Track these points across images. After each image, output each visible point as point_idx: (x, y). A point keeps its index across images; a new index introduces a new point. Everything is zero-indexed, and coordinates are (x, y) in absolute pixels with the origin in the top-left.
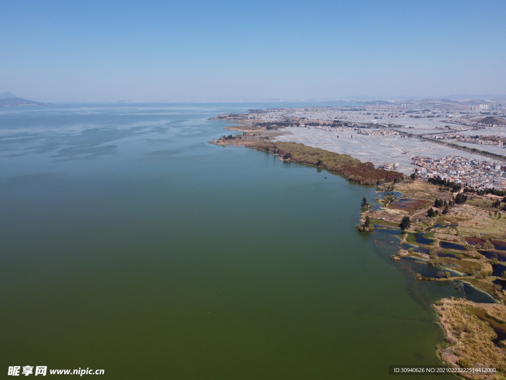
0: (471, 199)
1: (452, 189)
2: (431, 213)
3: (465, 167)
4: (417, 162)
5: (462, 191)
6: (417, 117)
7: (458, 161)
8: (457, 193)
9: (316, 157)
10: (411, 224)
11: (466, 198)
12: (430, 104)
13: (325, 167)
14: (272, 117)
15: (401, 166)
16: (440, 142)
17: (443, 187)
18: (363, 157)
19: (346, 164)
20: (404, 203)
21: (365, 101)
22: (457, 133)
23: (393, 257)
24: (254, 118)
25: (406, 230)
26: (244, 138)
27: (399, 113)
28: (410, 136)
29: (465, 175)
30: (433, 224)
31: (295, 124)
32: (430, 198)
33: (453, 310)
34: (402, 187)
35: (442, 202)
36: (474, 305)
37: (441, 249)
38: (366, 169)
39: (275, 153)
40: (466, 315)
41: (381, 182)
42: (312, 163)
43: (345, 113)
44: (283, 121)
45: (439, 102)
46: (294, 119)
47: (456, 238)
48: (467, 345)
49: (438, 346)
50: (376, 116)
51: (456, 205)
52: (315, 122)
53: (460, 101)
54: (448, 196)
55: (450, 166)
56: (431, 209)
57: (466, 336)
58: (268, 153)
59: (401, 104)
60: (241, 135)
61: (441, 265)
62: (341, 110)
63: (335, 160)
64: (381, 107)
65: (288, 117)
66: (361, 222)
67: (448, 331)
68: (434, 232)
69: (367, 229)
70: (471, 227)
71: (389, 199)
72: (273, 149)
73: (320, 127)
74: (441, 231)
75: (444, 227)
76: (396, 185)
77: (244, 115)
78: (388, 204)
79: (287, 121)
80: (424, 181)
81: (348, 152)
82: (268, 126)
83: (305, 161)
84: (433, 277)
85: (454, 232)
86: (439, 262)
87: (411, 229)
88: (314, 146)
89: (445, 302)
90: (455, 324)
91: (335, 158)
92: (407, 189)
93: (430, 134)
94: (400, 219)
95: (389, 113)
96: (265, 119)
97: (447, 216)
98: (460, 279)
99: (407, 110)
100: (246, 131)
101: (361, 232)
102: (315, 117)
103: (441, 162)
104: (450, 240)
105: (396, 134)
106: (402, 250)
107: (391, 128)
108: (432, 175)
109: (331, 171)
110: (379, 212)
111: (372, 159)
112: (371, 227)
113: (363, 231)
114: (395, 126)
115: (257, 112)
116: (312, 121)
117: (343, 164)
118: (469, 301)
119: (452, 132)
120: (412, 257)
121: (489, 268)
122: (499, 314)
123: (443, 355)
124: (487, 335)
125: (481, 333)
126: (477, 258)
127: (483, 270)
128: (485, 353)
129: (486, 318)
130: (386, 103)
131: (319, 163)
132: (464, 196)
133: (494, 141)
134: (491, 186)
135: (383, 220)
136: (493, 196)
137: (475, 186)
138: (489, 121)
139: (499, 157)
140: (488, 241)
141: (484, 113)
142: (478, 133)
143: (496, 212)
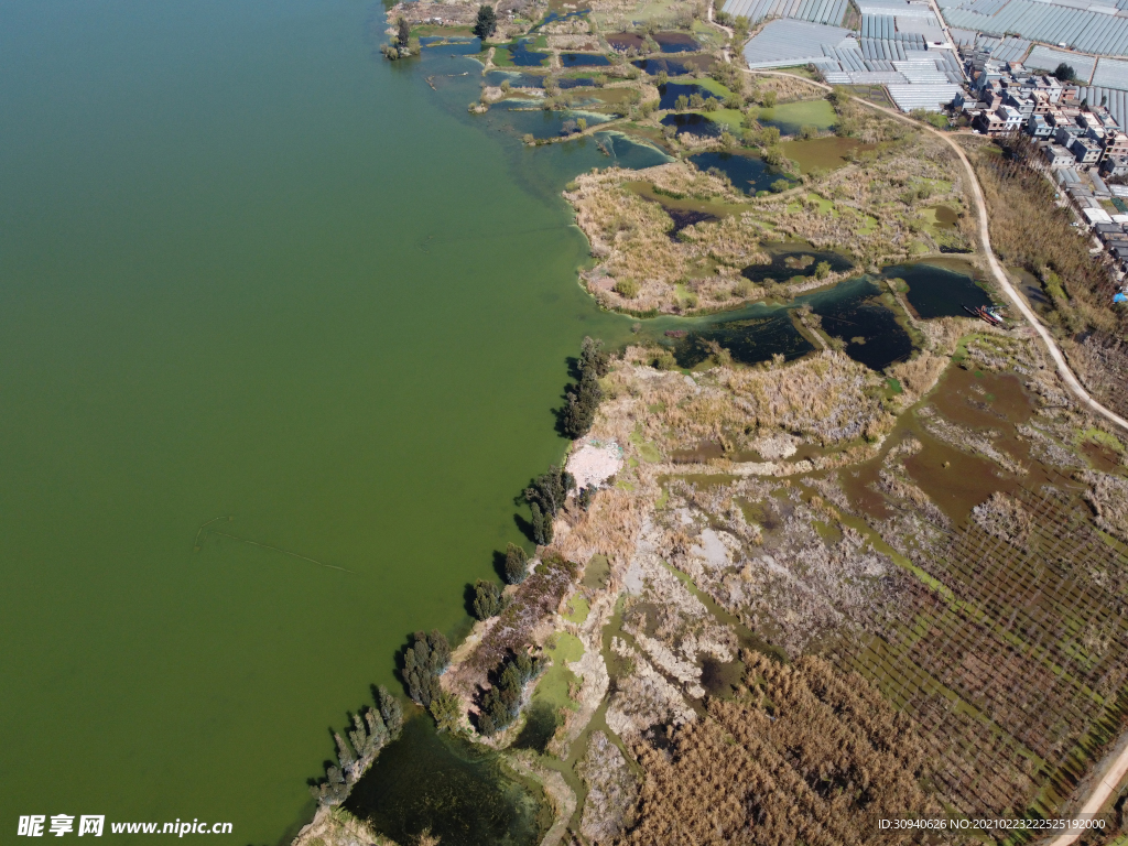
10: (498, 22)
23: (473, 108)
25: (489, 40)
30: (541, 15)
33: (598, 195)
36: (633, 175)
37: (565, 71)
40: (622, 199)
47: (590, 40)
48: (627, 253)
49: (580, 268)
57: (624, 238)
61: (568, 106)
66: (390, 36)
67: (594, 237)
68: (547, 34)
69: (406, 52)
70: (616, 10)
74: (558, 29)
85: (585, 27)
86: (563, 101)
87: (500, 36)
89: (583, 182)
90: (604, 220)
94: (473, 15)
98: (604, 129)
101: (394, 61)
104: (580, 48)
106: (488, 89)
112: (414, 44)
113: (399, 57)
118: (623, 170)
121: (652, 95)
122: (675, 183)
123: (589, 283)
124: (657, 225)
125: (649, 225)
126: (632, 78)
127: (643, 100)
128: (656, 259)
129: (655, 196)
135: (437, 22)
140: (648, 36)
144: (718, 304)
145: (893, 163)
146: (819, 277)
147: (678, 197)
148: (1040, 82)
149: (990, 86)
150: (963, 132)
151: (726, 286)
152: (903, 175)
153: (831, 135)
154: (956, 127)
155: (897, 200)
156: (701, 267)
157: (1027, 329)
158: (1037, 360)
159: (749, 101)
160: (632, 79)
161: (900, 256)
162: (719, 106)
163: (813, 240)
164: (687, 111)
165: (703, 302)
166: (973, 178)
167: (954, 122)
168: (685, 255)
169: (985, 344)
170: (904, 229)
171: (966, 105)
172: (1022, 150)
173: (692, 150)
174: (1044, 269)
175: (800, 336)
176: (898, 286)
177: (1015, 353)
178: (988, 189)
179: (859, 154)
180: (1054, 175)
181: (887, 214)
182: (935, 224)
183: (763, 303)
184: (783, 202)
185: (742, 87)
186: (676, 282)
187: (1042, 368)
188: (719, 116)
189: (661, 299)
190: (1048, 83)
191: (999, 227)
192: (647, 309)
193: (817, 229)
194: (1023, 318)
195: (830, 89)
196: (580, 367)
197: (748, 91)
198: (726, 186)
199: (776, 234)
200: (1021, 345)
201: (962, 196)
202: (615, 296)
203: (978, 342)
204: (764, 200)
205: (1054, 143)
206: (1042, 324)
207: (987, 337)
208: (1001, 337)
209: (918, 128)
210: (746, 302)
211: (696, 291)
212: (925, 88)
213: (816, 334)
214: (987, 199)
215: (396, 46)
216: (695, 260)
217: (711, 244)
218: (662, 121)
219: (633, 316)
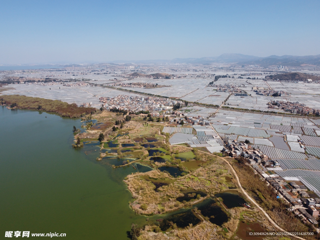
0: (133, 118)
1: (123, 114)
2: (114, 129)
3: (128, 100)
4: (102, 100)
5: (128, 114)
6: (98, 74)
7: (123, 97)
8: (126, 116)
9: (36, 103)
10: (105, 137)
11: (130, 117)
12: (104, 66)
13: (44, 110)
15: (93, 104)
16: (113, 88)
17: (118, 113)
18: (70, 100)
19: (59, 106)
20: (99, 126)
21: (65, 65)
22: (121, 82)
23: (98, 159)
25: (102, 141)
27: (87, 72)
28: (96, 85)
29: (128, 105)
30: (116, 135)
31: (16, 82)
32: (112, 120)
33: (134, 180)
34: (96, 116)
35: (119, 121)
36: (143, 174)
37: (123, 148)
38: (72, 108)
39: (2, 104)
40: (140, 181)
41: (83, 115)
42: (35, 108)
43: (53, 73)
44: (6, 80)
45: (109, 65)
46: (15, 79)
47: (129, 140)
48: (143, 196)
49: (130, 202)
50: (74, 74)
51: (126, 122)
52: (32, 79)
53: (119, 64)
54: (122, 118)
55: (121, 101)
56: (114, 127)
57: (142, 192)
59: (88, 66)
62: (49, 71)
63: (51, 105)
64: (76, 68)
65: (9, 77)
66: (75, 142)
67: (133, 192)
68: (118, 139)
69: (79, 146)
70: (135, 133)
71: (90, 125)
73: (36, 83)
74: (121, 138)
75: (122, 135)
76: (92, 116)
78: (89, 128)
79: (9, 80)
80: (108, 111)
81: (59, 99)
83: (29, 107)
84: (121, 165)
85: (128, 137)
86: (123, 156)
87: (105, 140)
88: (33, 96)
89: (129, 177)
90: (136, 187)
91: (50, 103)
92: (99, 117)
93: (107, 84)
94: (98, 136)
95: (81, 72)
97: (123, 129)
98: (134, 162)
99: (92, 70)
102: (31, 76)
103: (116, 99)
104: (127, 142)
105: (88, 85)
106: (102, 154)
107: (84, 81)
108: (112, 107)
109: (49, 112)
110: (85, 134)
111: (75, 101)
112: (82, 144)
113: (77, 147)
116: (29, 79)
117: (57, 107)
118: (140, 173)
119: (119, 82)
121: (147, 153)
122: (155, 175)
123: (132, 207)
124: (151, 188)
125: (149, 188)
126: (141, 149)
127: (144, 154)
129: (150, 179)
130: (78, 66)
131: (40, 108)
132: (129, 116)
133: (139, 85)
134: (141, 110)
135: (88, 138)
136: (143, 115)
137: (134, 110)
138: (135, 75)
139: (143, 93)
140: (144, 139)
141: (132, 71)
142: (131, 82)
143: (146, 123)
144: (171, 210)
145: (212, 166)
146: (198, 199)
147: (156, 179)
148: (242, 144)
149: (231, 146)
150: (227, 157)
151: (172, 204)
152: (214, 169)
153: (194, 160)
154: (225, 156)
155: (214, 176)
156: (164, 199)
157: (257, 209)
158: (263, 218)
159: (172, 153)
161: (219, 191)
162: (164, 154)
163: (195, 188)
164: (156, 156)
165: (167, 209)
166: (232, 168)
167: (224, 155)
168: (160, 195)
169: (247, 214)
170: (218, 183)
171: (226, 151)
172: (243, 161)
173: (158, 166)
174: (257, 191)
175: (196, 217)
176: (220, 199)
177: (256, 216)
178: (237, 171)
179: (202, 164)
180: (252, 166)
181: (213, 179)
182: (226, 181)
183: (184, 208)
184: (185, 178)
185: (170, 150)
186: (158, 204)
187: (264, 220)
188: (165, 157)
189: (154, 210)
190: (244, 144)
191: (242, 181)
192: (150, 213)
193: (195, 185)
194: (255, 206)
195: (192, 149)
196: (131, 234)
197: (171, 150)
198: (169, 175)
199: (184, 187)
200: (257, 214)
201: (231, 173)
202: (140, 210)
203: (245, 214)
204: (179, 178)
205: (250, 158)
206: (261, 207)
207: (247, 212)
208: (251, 212)
209: (216, 157)
210: (179, 208)
211: (164, 206)
212: (215, 147)
213: (200, 216)
214: (237, 173)
215: (76, 144)
216: (163, 197)
217: (167, 192)
218: (150, 159)
219: (146, 216)
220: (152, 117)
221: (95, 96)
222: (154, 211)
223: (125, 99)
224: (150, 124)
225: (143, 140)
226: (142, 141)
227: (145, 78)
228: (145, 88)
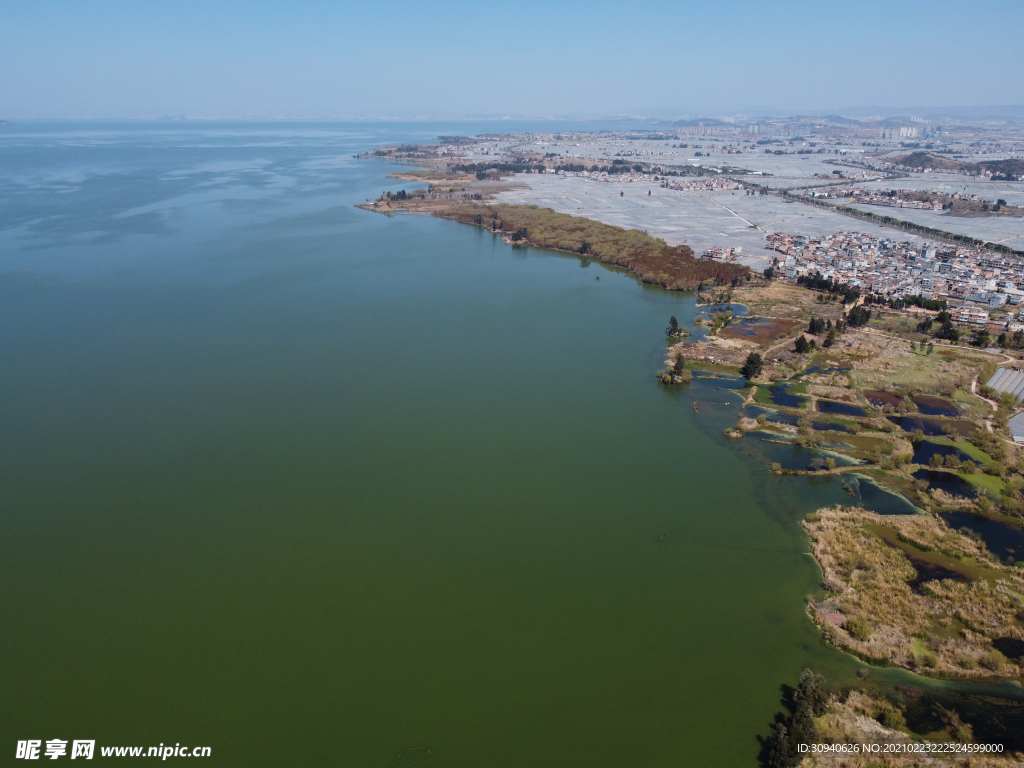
0: (878, 316)
1: (842, 298)
2: (801, 347)
3: (869, 253)
4: (776, 244)
5: (861, 301)
6: (779, 153)
7: (855, 241)
8: (852, 306)
9: (578, 235)
10: (764, 367)
11: (868, 315)
12: (804, 125)
13: (597, 257)
14: (487, 153)
15: (745, 253)
16: (823, 204)
17: (826, 294)
18: (670, 235)
19: (639, 250)
20: (750, 327)
21: (676, 119)
22: (856, 185)
23: (728, 432)
24: (450, 154)
25: (753, 380)
26: (430, 197)
27: (743, 144)
28: (764, 191)
29: (868, 269)
30: (804, 367)
31: (536, 167)
32: (800, 316)
33: (838, 530)
34: (746, 295)
35: (823, 323)
36: (877, 518)
37: (819, 415)
38: (678, 258)
39: (494, 228)
40: (863, 539)
41: (707, 285)
42: (571, 249)
43: (637, 144)
44: (511, 161)
45: (823, 122)
46: (533, 158)
47: (848, 392)
48: (862, 593)
49: (810, 597)
50: (698, 150)
51: (849, 328)
52: (577, 162)
53: (862, 119)
54: (834, 312)
55: (842, 253)
56: (803, 338)
57: (860, 577)
58: (481, 229)
59: (748, 126)
60: (425, 192)
61: (818, 445)
62: (627, 138)
63: (616, 242)
64: (709, 131)
65: (520, 154)
66: (667, 365)
67: (828, 569)
68: (807, 382)
69: (678, 379)
70: (877, 371)
71: (722, 319)
72: (491, 220)
73: (585, 173)
74: (819, 380)
75: (825, 372)
76: (735, 291)
77: (430, 147)
78: (719, 330)
79: (519, 160)
80: (790, 282)
81: (643, 226)
82: (481, 171)
83: (556, 245)
84: (802, 469)
85: (845, 381)
86: (814, 440)
87: (764, 378)
88: (574, 213)
89: (825, 515)
90: (842, 555)
91: (616, 237)
92: (757, 299)
94: (743, 359)
95: (724, 144)
96: (473, 156)
97: (832, 351)
98: (852, 471)
99: (760, 138)
100: (435, 182)
101: (667, 385)
102: (575, 152)
103: (824, 245)
104: (837, 398)
105: (737, 188)
106: (745, 419)
107: (728, 176)
108: (805, 270)
109: (609, 263)
110: (702, 346)
111: (690, 238)
112: (687, 374)
113: (672, 383)
114: (735, 172)
115: (457, 141)
116: (570, 161)
117: (632, 250)
118: (867, 512)
119: (847, 184)
120: (764, 431)
121: (906, 449)
122: (922, 534)
123: (817, 614)
124: (898, 572)
125: (889, 570)
126: (886, 430)
127: (896, 452)
128: (893, 606)
129: (898, 543)
130: (718, 123)
131: (585, 248)
132: (864, 311)
133: (924, 201)
134: (915, 291)
135: (710, 360)
136: (920, 311)
137: (886, 290)
138: (918, 160)
139: (935, 233)
140: (906, 397)
141: (908, 145)
142: (896, 185)
143: (923, 341)
144: (960, 671)
147: (925, 549)
151: (972, 653)
156: (944, 626)
159: (1012, 471)
160: (887, 432)
162: (978, 470)
164: (941, 469)
165: (943, 664)
168: (926, 609)
173: (944, 506)
183: (1017, 683)
185: (1004, 457)
186: (914, 635)
188: (977, 479)
189: (895, 649)
192: (878, 655)
196: (795, 699)
197: (1012, 461)
198: (980, 548)
202: (843, 633)
210: (996, 677)
211: (936, 650)
215: (671, 374)
216: (938, 617)
217: (958, 604)
218: (914, 474)
219: (861, 659)
220: (955, 323)
221: (755, 227)
222: (893, 653)
223: (860, 247)
224: (943, 350)
225: (902, 404)
226: (895, 405)
227: (957, 176)
228: (948, 214)
